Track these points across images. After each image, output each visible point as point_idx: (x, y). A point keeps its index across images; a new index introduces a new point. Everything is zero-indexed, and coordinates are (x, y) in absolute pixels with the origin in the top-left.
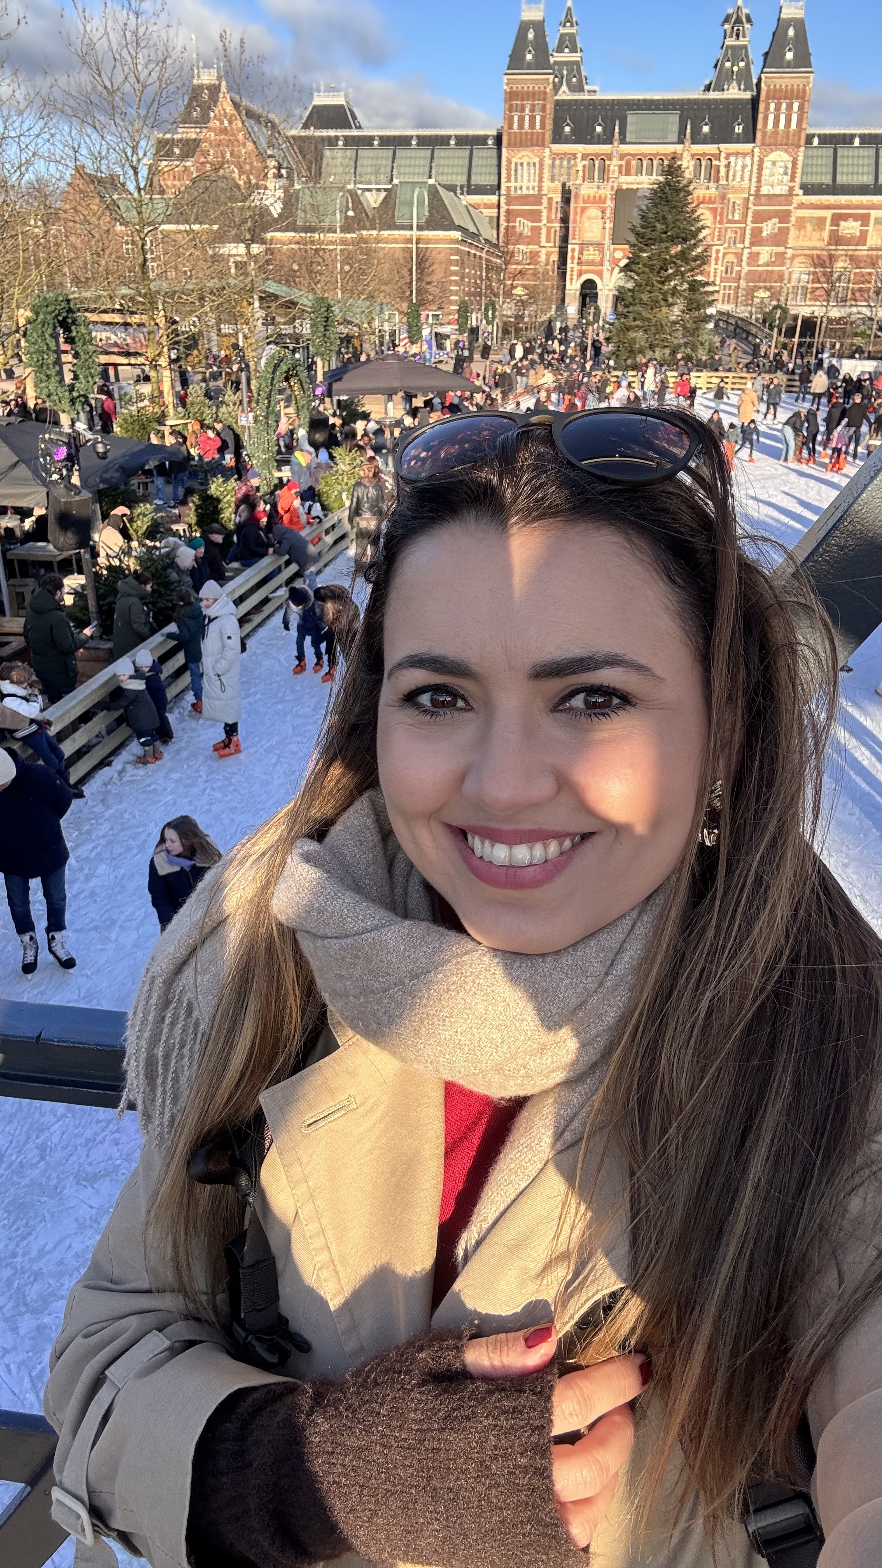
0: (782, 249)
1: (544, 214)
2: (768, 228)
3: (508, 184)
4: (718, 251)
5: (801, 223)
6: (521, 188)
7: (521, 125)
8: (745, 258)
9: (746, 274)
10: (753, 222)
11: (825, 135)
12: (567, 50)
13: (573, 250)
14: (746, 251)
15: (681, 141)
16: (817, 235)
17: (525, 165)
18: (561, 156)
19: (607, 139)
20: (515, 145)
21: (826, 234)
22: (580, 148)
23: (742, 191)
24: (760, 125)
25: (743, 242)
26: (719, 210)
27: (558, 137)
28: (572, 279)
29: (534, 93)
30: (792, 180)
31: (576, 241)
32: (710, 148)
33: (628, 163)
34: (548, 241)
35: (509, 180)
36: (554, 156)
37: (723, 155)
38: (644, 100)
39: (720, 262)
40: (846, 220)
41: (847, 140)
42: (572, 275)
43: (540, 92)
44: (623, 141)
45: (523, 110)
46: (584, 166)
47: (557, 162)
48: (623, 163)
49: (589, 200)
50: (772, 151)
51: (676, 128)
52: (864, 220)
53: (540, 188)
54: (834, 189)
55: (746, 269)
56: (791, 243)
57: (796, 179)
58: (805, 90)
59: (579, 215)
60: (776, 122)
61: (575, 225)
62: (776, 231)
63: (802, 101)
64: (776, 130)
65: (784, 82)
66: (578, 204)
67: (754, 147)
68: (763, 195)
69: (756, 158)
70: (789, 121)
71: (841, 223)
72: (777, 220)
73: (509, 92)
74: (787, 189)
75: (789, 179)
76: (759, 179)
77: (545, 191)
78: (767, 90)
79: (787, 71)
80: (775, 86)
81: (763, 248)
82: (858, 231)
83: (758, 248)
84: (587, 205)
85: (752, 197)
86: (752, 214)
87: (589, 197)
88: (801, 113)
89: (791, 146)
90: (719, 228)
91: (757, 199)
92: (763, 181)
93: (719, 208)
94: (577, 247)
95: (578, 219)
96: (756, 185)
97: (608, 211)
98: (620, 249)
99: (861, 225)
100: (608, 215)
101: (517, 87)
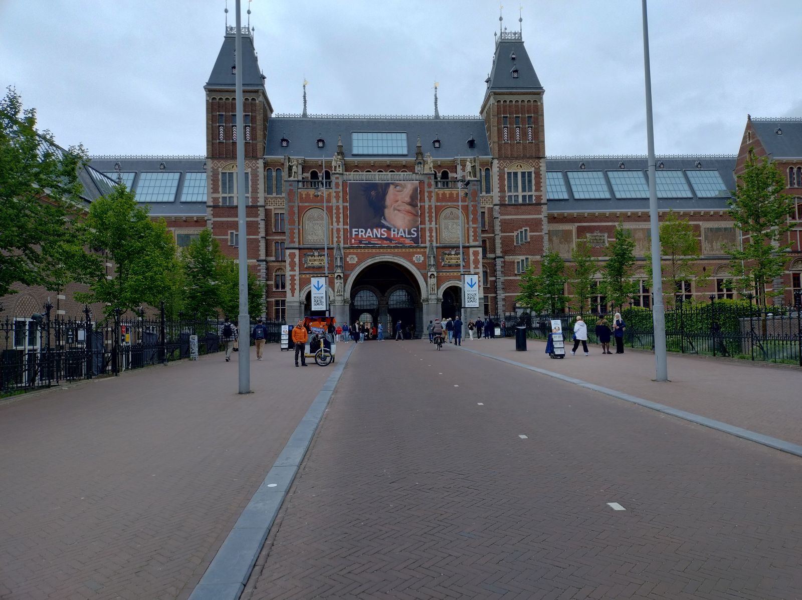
0: (538, 258)
1: (262, 226)
2: (520, 237)
3: (215, 195)
6: (231, 199)
7: (228, 136)
8: (499, 268)
9: (502, 284)
10: (502, 231)
13: (292, 256)
14: (499, 261)
17: (235, 176)
20: (221, 156)
21: (574, 246)
23: (485, 201)
24: (495, 138)
25: (494, 251)
28: (293, 290)
31: (297, 246)
32: (446, 161)
34: (268, 254)
35: (216, 191)
36: (269, 168)
37: (459, 168)
38: (368, 119)
40: (592, 232)
42: (293, 285)
45: (229, 121)
47: (274, 174)
49: (307, 199)
50: (511, 162)
51: (405, 144)
52: (611, 231)
53: (255, 199)
55: (501, 277)
57: (542, 189)
58: (538, 106)
59: (296, 215)
60: (512, 135)
61: (292, 227)
62: (529, 240)
63: (536, 115)
64: (512, 142)
65: (514, 98)
66: (295, 202)
67: (493, 159)
68: (509, 205)
69: (495, 169)
70: (524, 134)
71: (588, 235)
72: (528, 228)
73: (212, 103)
74: (534, 198)
75: (534, 188)
76: (502, 190)
77: (261, 202)
78: (497, 105)
79: (516, 88)
80: (505, 101)
81: (518, 257)
82: (606, 242)
83: (511, 257)
84: (306, 204)
85: (497, 207)
86: (500, 224)
87: (308, 195)
88: (536, 126)
89: (531, 157)
90: (473, 228)
91: (503, 208)
92: (507, 191)
93: (470, 206)
94: (297, 252)
95: (296, 219)
96: (499, 194)
97: (334, 211)
98: (354, 253)
99: (608, 237)
100: (334, 216)
101: (221, 99)
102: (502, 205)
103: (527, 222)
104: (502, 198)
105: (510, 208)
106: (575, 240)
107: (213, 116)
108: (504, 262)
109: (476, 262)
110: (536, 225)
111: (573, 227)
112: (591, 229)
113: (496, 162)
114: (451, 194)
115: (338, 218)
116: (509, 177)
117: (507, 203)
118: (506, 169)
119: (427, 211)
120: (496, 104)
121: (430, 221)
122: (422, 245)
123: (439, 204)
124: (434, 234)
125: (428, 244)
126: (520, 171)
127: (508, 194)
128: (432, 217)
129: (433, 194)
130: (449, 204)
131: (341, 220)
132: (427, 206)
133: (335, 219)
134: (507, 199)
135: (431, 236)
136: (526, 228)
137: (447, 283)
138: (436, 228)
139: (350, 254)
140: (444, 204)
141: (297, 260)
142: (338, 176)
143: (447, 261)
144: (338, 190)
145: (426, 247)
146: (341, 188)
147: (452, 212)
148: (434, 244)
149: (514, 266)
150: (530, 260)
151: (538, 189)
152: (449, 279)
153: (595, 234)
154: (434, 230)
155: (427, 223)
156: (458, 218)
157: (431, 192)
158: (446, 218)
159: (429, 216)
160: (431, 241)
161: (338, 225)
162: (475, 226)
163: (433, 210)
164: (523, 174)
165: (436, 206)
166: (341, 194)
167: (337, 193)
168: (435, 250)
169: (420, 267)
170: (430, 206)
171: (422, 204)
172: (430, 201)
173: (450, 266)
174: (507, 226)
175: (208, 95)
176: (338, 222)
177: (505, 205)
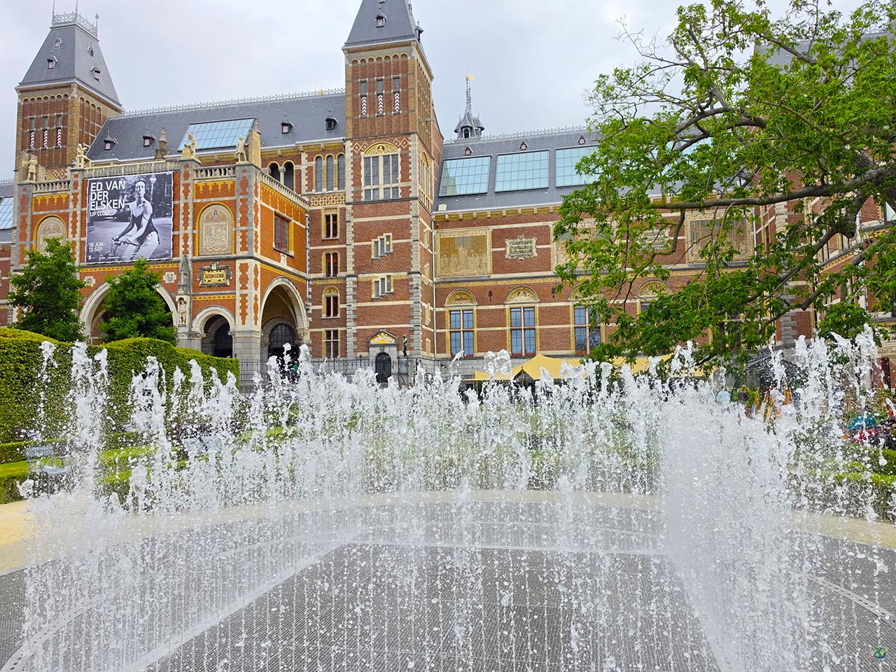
5: (450, 247)
7: (38, 143)
10: (356, 239)
16: (474, 261)
21: (488, 259)
24: (349, 113)
29: (53, 103)
40: (513, 237)
43: (60, 102)
45: (39, 123)
50: (370, 144)
51: (247, 131)
57: (410, 177)
58: (406, 62)
59: (29, 228)
60: (372, 106)
61: (24, 243)
62: (392, 250)
63: (405, 75)
64: (372, 116)
65: (374, 55)
66: (27, 211)
67: (345, 140)
68: (365, 203)
69: (348, 155)
70: (389, 103)
71: (508, 242)
72: (391, 234)
73: (24, 106)
74: (400, 191)
75: (400, 178)
76: (357, 182)
78: (353, 67)
79: (378, 40)
80: (363, 61)
81: (376, 275)
82: (534, 250)
83: (367, 275)
84: (41, 213)
85: (349, 208)
86: (352, 230)
87: (44, 200)
88: (405, 90)
89: (398, 134)
90: (241, 231)
91: (357, 208)
92: (363, 184)
93: (239, 201)
95: (28, 233)
96: (353, 189)
97: (71, 219)
98: (91, 274)
99: (537, 244)
100: (71, 225)
101: (33, 99)
102: (356, 203)
103: (388, 226)
104: (357, 194)
105: (366, 207)
106: (489, 249)
107: (24, 121)
108: (357, 283)
109: (244, 280)
110: (402, 229)
111: (487, 232)
112: (512, 234)
113: (349, 144)
114: (215, 186)
115: (74, 227)
116: (367, 166)
117: (363, 200)
118: (362, 153)
119: (182, 211)
120: (351, 65)
121: (186, 225)
122: (175, 259)
123: (199, 201)
124: (190, 243)
125: (181, 257)
126: (381, 154)
127: (364, 187)
128: (188, 219)
129: (190, 188)
130: (212, 200)
131: (78, 230)
132: (182, 205)
133: (70, 230)
134: (363, 194)
135: (186, 246)
136: (388, 234)
137: (205, 310)
138: (194, 235)
139: (87, 274)
140: (205, 200)
142: (76, 173)
143: (207, 280)
144: (76, 191)
145: (178, 262)
146: (80, 188)
147: (216, 211)
148: (190, 256)
149: (370, 288)
150: (392, 278)
151: (406, 178)
152: (207, 304)
153: (518, 240)
154: (190, 238)
155: (182, 227)
156: (224, 219)
157: (189, 185)
158: (208, 220)
159: (184, 219)
160: (186, 252)
161: (74, 237)
162: (244, 228)
163: (190, 210)
164: (386, 157)
165: (194, 204)
166: (79, 196)
167: (75, 195)
168: (190, 265)
169: (172, 289)
170: (186, 205)
171: (176, 202)
172: (186, 198)
173: (210, 286)
174: (363, 232)
175: (19, 96)
176: (74, 233)
177: (361, 203)
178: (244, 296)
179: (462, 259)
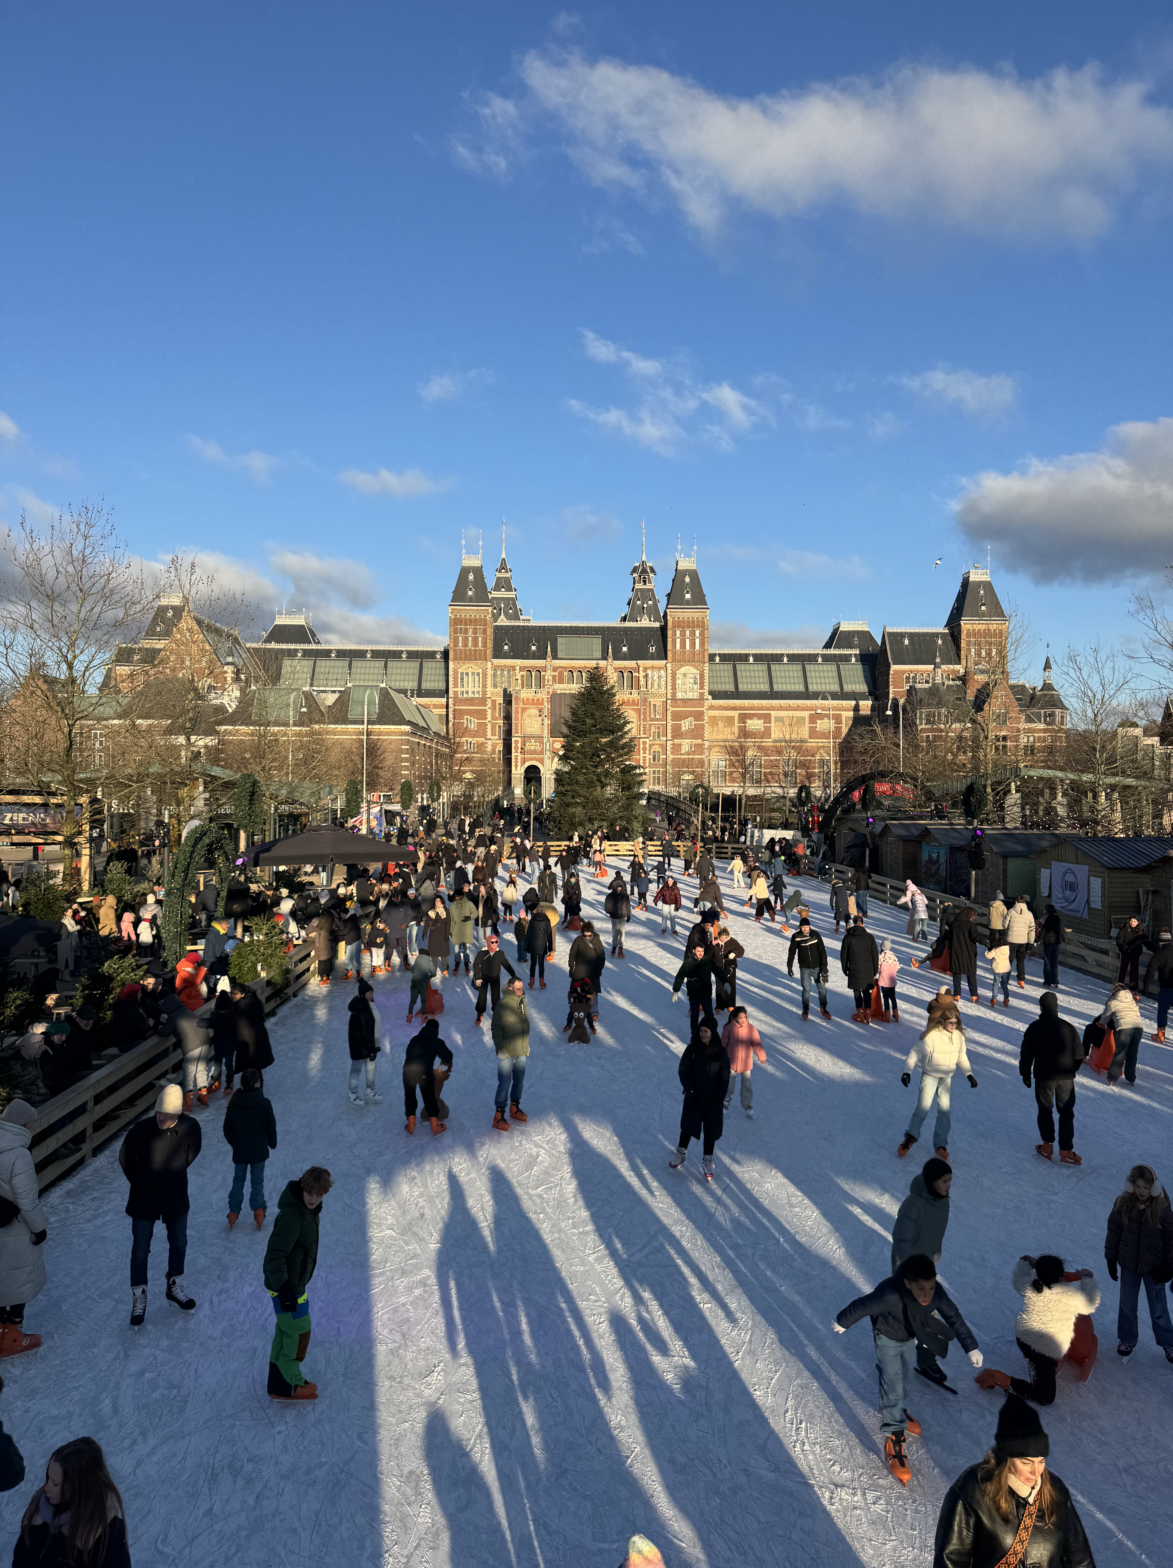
0: (700, 741)
1: (489, 712)
2: (686, 725)
3: (455, 689)
4: (644, 743)
5: (714, 721)
6: (467, 692)
7: (465, 644)
8: (668, 748)
9: (672, 761)
10: (673, 720)
11: (725, 654)
12: (503, 590)
13: (517, 742)
14: (670, 743)
15: (605, 658)
16: (728, 730)
17: (470, 674)
18: (503, 668)
19: (541, 655)
20: (461, 659)
21: (736, 730)
22: (519, 662)
23: (660, 696)
24: (669, 647)
25: (665, 735)
26: (642, 711)
27: (498, 653)
28: (516, 766)
29: (476, 620)
30: (702, 687)
31: (519, 735)
32: (631, 664)
33: (561, 674)
34: (493, 734)
35: (456, 686)
36: (495, 668)
37: (641, 669)
38: (571, 627)
39: (647, 752)
40: (751, 719)
41: (744, 658)
42: (516, 762)
43: (481, 620)
44: (555, 657)
45: (466, 631)
46: (522, 676)
47: (499, 673)
48: (556, 674)
49: (527, 702)
50: (682, 666)
51: (599, 647)
52: (767, 718)
53: (484, 693)
54: (737, 694)
55: (671, 757)
56: (707, 736)
57: (705, 687)
58: (704, 621)
59: (520, 714)
60: (683, 645)
61: (517, 721)
62: (693, 727)
63: (703, 629)
64: (683, 650)
65: (685, 616)
66: (519, 705)
67: (667, 663)
69: (669, 671)
70: (693, 644)
71: (747, 721)
73: (455, 619)
74: (698, 694)
75: (698, 687)
76: (673, 688)
77: (489, 695)
78: (672, 621)
79: (688, 607)
80: (679, 618)
81: (684, 740)
82: (762, 727)
83: (678, 740)
84: (527, 706)
85: (669, 701)
86: (670, 714)
87: (528, 699)
88: (703, 638)
89: (698, 663)
90: (643, 724)
91: (673, 702)
92: (677, 689)
94: (519, 739)
95: (520, 717)
96: (671, 691)
97: (546, 710)
99: (764, 723)
101: (460, 616)
102: (673, 699)
103: (691, 714)
104: (673, 694)
105: (679, 702)
106: (737, 724)
107: (455, 629)
108: (673, 744)
109: (644, 749)
110: (699, 716)
111: (735, 714)
112: (751, 717)
113: (669, 665)
116: (679, 678)
117: (677, 697)
118: (677, 671)
126: (688, 673)
127: (678, 691)
130: (627, 707)
134: (677, 695)
136: (691, 718)
139: (556, 741)
141: (519, 745)
142: (549, 686)
147: (628, 713)
149: (681, 747)
150: (693, 743)
153: (754, 720)
156: (633, 718)
161: (548, 720)
164: (691, 675)
167: (548, 699)
174: (677, 716)
178: (644, 757)
179: (720, 729)
